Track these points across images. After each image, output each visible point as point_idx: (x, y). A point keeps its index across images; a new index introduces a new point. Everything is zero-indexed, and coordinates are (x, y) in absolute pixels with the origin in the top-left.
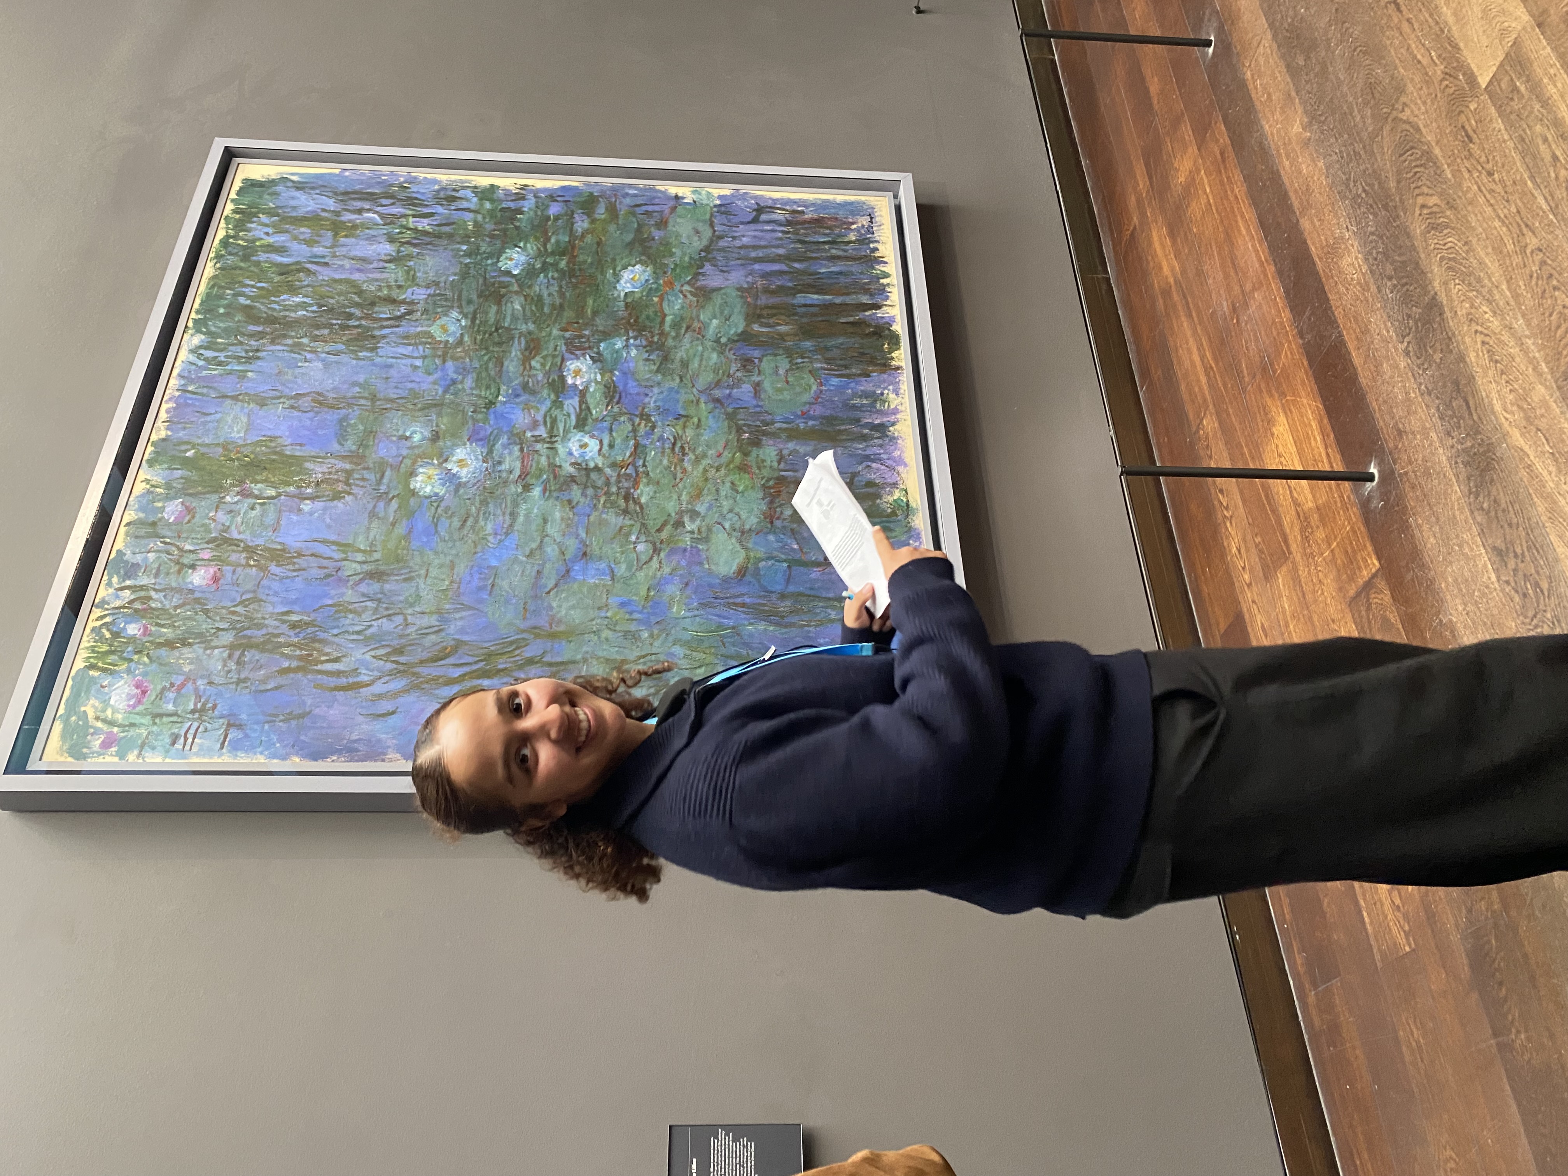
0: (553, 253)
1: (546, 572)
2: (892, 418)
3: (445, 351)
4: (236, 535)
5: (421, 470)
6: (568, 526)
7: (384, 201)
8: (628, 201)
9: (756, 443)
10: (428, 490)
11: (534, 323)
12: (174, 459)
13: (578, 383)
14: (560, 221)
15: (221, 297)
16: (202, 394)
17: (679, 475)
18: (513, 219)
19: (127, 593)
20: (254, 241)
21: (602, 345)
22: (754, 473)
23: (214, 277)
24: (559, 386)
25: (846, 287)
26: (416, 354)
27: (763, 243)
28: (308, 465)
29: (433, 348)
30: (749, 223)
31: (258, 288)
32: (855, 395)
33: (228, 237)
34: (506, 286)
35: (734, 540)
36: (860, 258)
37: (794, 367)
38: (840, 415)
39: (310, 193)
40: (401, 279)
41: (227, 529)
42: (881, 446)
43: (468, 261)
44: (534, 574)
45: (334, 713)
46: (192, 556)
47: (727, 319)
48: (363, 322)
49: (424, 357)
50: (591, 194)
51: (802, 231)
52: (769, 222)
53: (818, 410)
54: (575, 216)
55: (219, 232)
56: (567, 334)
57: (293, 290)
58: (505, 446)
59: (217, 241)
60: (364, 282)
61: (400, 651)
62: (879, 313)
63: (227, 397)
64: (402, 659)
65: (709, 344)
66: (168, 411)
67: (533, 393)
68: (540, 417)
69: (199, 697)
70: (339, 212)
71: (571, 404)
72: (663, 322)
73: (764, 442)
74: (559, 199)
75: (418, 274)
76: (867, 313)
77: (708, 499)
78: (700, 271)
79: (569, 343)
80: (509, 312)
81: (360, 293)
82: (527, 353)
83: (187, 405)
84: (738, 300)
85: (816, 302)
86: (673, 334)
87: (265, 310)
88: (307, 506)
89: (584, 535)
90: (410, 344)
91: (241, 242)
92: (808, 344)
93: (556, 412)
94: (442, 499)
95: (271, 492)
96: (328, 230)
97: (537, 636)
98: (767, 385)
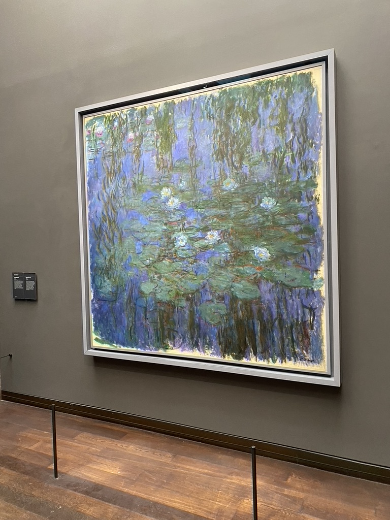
0: (274, 218)
1: (138, 234)
2: (201, 350)
3: (218, 186)
4: (144, 140)
5: (169, 189)
6: (154, 239)
7: (301, 140)
8: (311, 248)
9: (188, 299)
10: (162, 193)
11: (235, 216)
12: (168, 110)
13: (208, 236)
14: (295, 219)
15: (238, 94)
16: (193, 107)
17: (173, 273)
18: (294, 198)
19: (125, 117)
20: (271, 93)
21: (226, 243)
22: (176, 298)
23: (249, 87)
24: (206, 229)
25: (266, 342)
26: (216, 176)
27: (289, 309)
28: (169, 152)
29: (219, 182)
30: (302, 303)
31: (244, 105)
32: (210, 338)
33: (272, 82)
34: (253, 202)
35: (152, 290)
36: (284, 352)
37: (222, 316)
38: (201, 331)
39: (304, 105)
40: (254, 159)
41: (145, 136)
42: (189, 343)
43: (266, 184)
44: (138, 230)
45: (99, 184)
46: (137, 130)
47: (243, 291)
48: (230, 152)
49: (215, 179)
50: (316, 231)
51: (299, 328)
52: (304, 313)
53: (202, 322)
54: (299, 225)
55: (274, 77)
56: (230, 230)
57: (244, 120)
58: (180, 215)
59: (268, 79)
60: (251, 146)
61: (115, 197)
62: (252, 354)
63: (193, 116)
64: (112, 199)
65: (230, 284)
66: (185, 100)
67: (202, 220)
68: (192, 224)
69: (100, 149)
70: (292, 122)
71: (199, 234)
72: (240, 266)
73: (188, 302)
74: (310, 217)
75: (257, 166)
76: (251, 349)
77: (166, 282)
78: (269, 281)
79: (226, 231)
80: (240, 206)
81: (245, 145)
82: (220, 216)
83: (189, 104)
84: (254, 296)
85: (256, 328)
86: (234, 270)
87: (233, 113)
88: (155, 158)
89: (151, 243)
90: (220, 173)
91: (269, 88)
92: (233, 322)
93: (195, 229)
94: (159, 198)
95: (158, 145)
96: (280, 121)
97: (120, 234)
98: (213, 305)
